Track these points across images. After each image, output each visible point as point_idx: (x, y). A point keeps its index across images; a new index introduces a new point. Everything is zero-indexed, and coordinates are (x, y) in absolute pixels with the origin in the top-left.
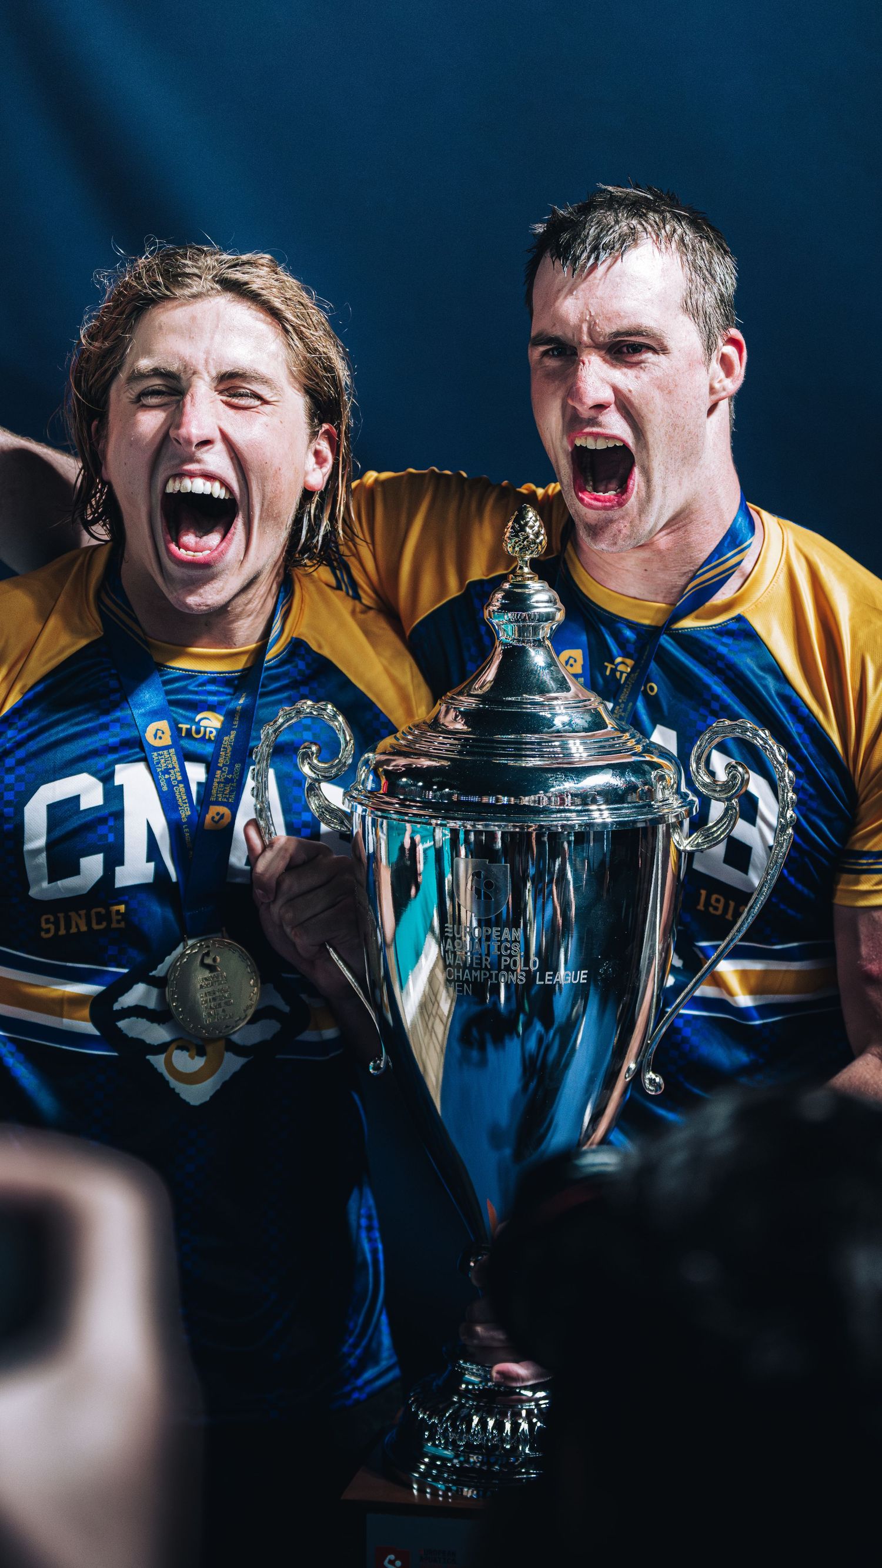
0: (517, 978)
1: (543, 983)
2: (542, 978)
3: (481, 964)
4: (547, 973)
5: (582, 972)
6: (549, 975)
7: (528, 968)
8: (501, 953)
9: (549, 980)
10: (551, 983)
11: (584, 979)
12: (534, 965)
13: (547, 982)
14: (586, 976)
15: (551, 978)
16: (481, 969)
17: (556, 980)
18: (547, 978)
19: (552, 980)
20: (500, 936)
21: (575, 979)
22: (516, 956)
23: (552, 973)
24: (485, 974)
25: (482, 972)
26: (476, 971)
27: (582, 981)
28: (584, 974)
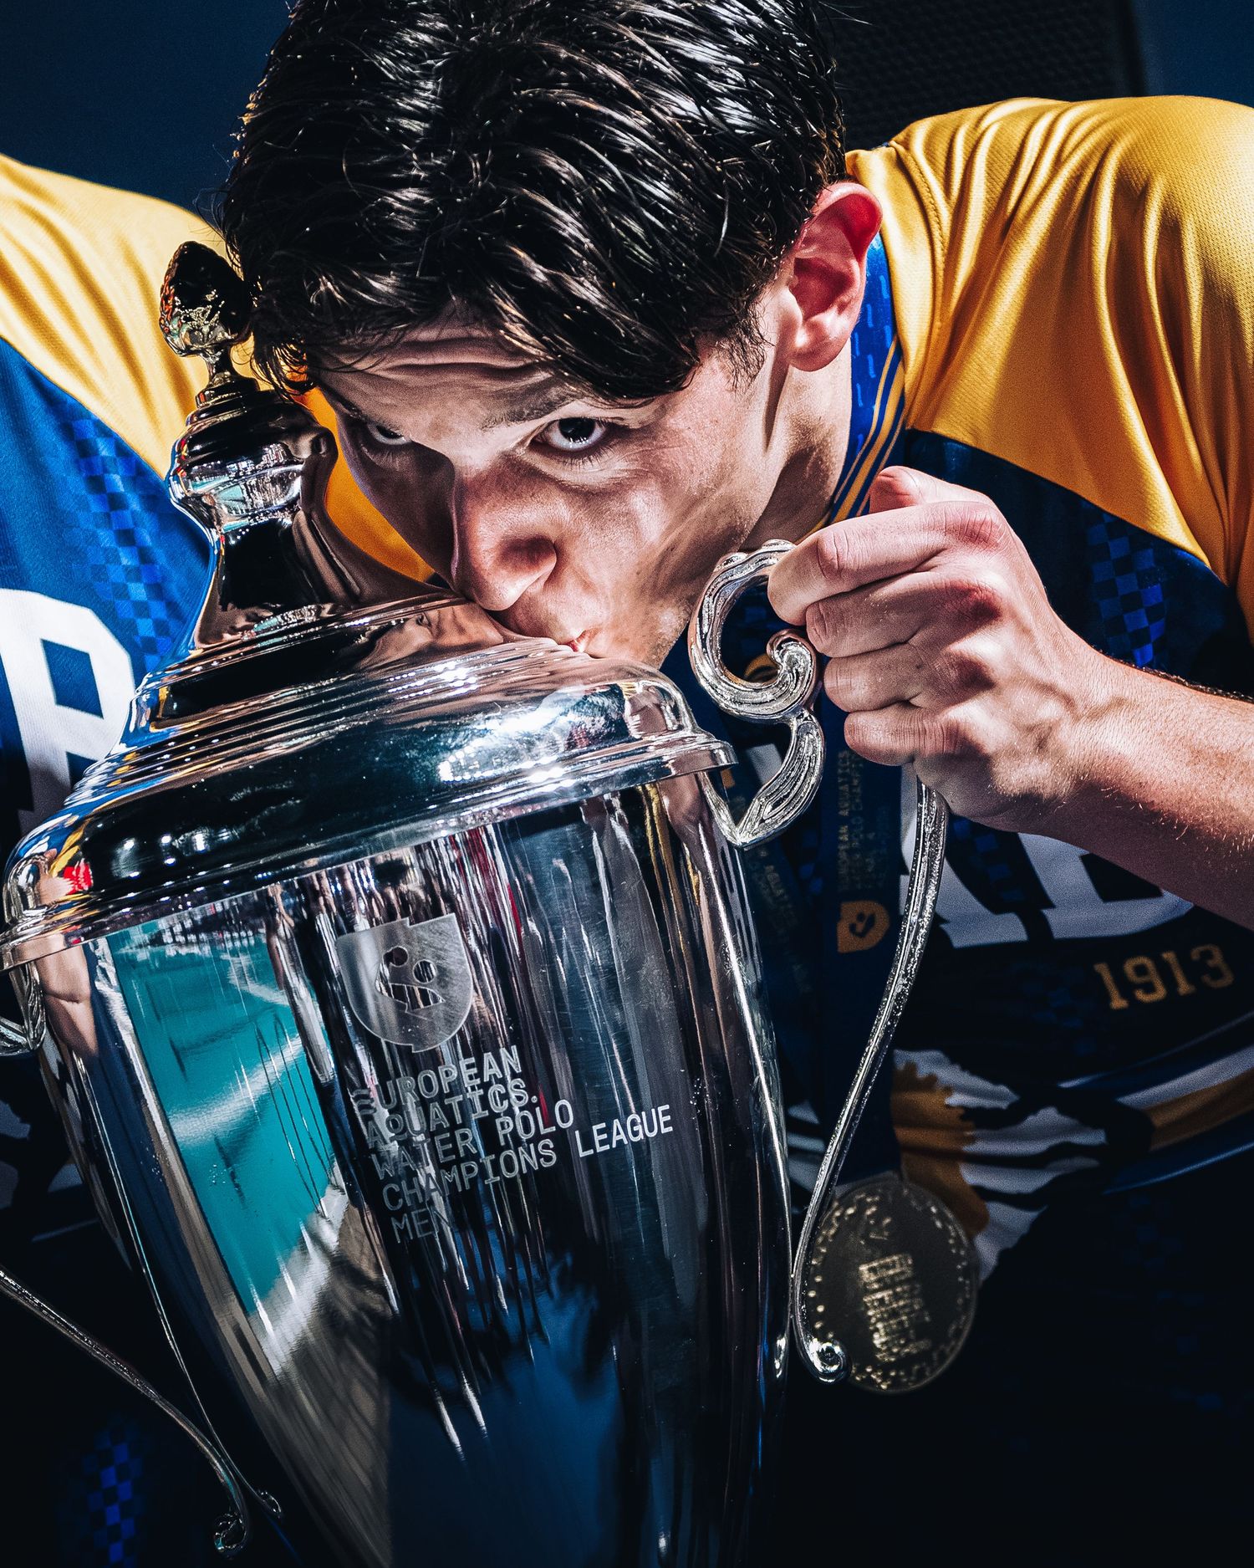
0: (539, 1156)
1: (591, 1152)
2: (588, 1143)
3: (455, 1150)
4: (595, 1128)
5: (660, 1109)
6: (600, 1132)
7: (554, 1129)
8: (491, 1111)
9: (602, 1143)
10: (607, 1147)
11: (666, 1124)
12: (565, 1119)
13: (600, 1149)
14: (668, 1118)
15: (605, 1136)
16: (458, 1161)
17: (615, 1138)
18: (597, 1138)
19: (608, 1141)
20: (480, 1075)
21: (651, 1130)
22: (521, 1109)
23: (603, 1125)
24: (469, 1170)
25: (463, 1166)
26: (449, 1170)
27: (664, 1130)
28: (665, 1113)
